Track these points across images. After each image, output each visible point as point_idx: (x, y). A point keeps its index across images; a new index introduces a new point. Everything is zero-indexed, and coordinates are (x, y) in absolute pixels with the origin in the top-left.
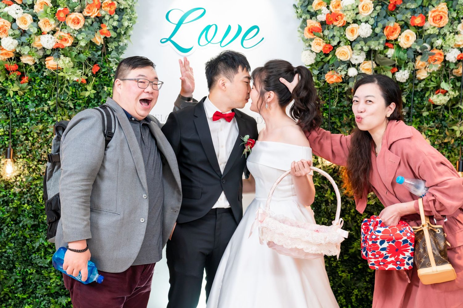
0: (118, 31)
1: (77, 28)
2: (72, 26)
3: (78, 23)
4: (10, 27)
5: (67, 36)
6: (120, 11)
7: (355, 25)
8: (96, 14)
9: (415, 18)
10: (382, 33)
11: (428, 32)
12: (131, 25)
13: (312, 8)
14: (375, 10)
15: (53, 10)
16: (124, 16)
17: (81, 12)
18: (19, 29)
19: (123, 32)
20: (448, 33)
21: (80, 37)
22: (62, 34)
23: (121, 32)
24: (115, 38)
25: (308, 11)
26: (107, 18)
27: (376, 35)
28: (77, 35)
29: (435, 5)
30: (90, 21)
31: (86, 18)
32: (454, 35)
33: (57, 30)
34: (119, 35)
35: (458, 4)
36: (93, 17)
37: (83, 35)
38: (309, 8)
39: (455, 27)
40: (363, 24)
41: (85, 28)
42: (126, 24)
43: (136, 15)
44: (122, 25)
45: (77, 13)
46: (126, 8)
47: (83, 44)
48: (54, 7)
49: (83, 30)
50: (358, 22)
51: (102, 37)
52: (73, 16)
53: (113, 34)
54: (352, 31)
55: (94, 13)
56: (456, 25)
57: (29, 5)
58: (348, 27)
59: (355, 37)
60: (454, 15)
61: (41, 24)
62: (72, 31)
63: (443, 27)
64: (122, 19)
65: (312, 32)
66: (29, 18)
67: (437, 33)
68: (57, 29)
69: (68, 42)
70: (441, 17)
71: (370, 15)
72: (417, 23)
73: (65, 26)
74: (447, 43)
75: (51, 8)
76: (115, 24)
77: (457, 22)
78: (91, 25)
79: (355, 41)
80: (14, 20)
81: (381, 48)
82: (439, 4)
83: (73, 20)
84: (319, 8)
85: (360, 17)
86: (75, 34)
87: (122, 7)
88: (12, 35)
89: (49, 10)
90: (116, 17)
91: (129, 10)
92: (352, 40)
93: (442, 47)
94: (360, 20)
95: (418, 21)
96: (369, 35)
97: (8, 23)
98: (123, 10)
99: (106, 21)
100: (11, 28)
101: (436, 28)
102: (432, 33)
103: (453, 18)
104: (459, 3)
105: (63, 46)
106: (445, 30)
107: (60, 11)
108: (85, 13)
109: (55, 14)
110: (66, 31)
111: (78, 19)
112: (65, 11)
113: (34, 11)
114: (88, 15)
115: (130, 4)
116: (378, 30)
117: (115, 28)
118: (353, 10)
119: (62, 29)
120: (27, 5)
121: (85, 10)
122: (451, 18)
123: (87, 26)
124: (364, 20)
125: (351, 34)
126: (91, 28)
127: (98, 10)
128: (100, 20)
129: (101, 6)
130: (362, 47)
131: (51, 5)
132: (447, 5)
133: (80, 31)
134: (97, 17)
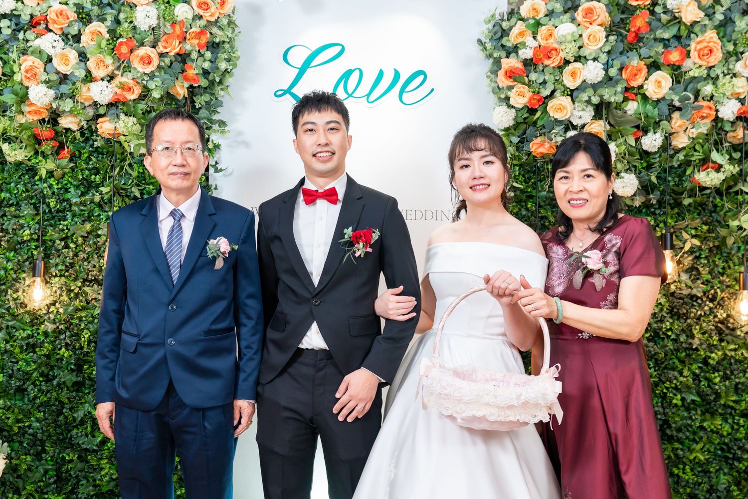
0: (211, 77)
1: (148, 70)
2: (140, 68)
3: (150, 63)
4: (42, 70)
5: (131, 83)
6: (214, 46)
7: (578, 65)
8: (177, 50)
9: (669, 52)
10: (619, 77)
11: (691, 74)
12: (231, 67)
13: (509, 41)
14: (607, 41)
15: (110, 44)
16: (219, 55)
17: (154, 47)
18: (58, 73)
19: (218, 80)
20: (721, 76)
21: (151, 85)
22: (124, 79)
23: (214, 80)
24: (206, 88)
25: (503, 46)
26: (194, 55)
27: (611, 79)
28: (147, 81)
29: (699, 34)
30: (167, 60)
31: (161, 55)
32: (732, 78)
33: (117, 75)
34: (212, 83)
35: (734, 31)
36: (172, 54)
37: (158, 81)
38: (504, 41)
39: (731, 67)
40: (590, 62)
41: (160, 72)
42: (223, 66)
43: (239, 53)
44: (218, 68)
45: (148, 48)
46: (224, 42)
47: (156, 94)
48: (112, 39)
49: (157, 74)
50: (582, 60)
51: (186, 85)
52: (142, 51)
53: (204, 83)
54: (573, 74)
55: (174, 48)
56: (734, 63)
57: (73, 36)
58: (567, 68)
59: (578, 83)
60: (730, 47)
61: (91, 64)
62: (139, 75)
63: (713, 67)
64: (216, 58)
65: (510, 77)
66: (73, 55)
67: (705, 76)
68: (117, 72)
69: (133, 92)
70: (711, 51)
71: (600, 49)
72: (675, 60)
73: (128, 68)
74: (721, 90)
75: (108, 40)
76: (207, 65)
77: (734, 58)
78: (170, 67)
79: (577, 89)
80: (50, 60)
81: (619, 98)
82: (705, 31)
83: (142, 59)
84: (520, 40)
85: (584, 52)
86: (143, 80)
87: (217, 40)
88: (46, 82)
89: (104, 43)
90: (208, 55)
91: (227, 46)
92: (572, 88)
93: (712, 97)
94: (585, 57)
95: (675, 56)
96: (600, 79)
97: (39, 64)
98: (218, 44)
99: (193, 61)
100: (45, 70)
101: (704, 68)
102: (696, 75)
103: (728, 52)
104: (736, 29)
105: (125, 98)
106: (718, 71)
107: (121, 44)
108: (161, 48)
109: (113, 49)
110: (130, 75)
111: (149, 57)
112: (130, 43)
113: (81, 45)
114: (165, 51)
115: (230, 35)
116: (613, 72)
117: (206, 73)
118: (575, 41)
119: (124, 72)
120: (70, 36)
121: (160, 44)
122: (725, 52)
123: (163, 68)
124: (592, 57)
125: (571, 78)
126: (170, 71)
127: (180, 43)
128: (183, 58)
129: (185, 38)
130: (590, 97)
131: (107, 36)
132: (718, 34)
133: (152, 76)
134: (178, 54)
